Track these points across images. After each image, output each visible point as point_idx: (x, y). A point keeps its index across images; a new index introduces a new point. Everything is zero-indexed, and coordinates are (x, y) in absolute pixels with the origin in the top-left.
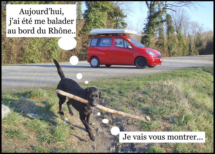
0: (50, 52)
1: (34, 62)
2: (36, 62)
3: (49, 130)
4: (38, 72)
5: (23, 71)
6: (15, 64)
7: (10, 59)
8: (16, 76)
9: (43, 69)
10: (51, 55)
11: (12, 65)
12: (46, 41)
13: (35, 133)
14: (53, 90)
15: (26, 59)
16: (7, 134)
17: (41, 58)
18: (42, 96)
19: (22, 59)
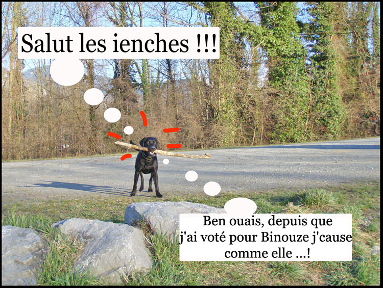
0: (325, 121)
1: (296, 141)
2: (299, 140)
3: (346, 267)
4: (307, 159)
5: (279, 157)
6: (262, 146)
7: (253, 137)
8: (269, 166)
9: (316, 153)
10: (326, 126)
11: (256, 146)
12: (316, 100)
13: (320, 271)
14: (344, 191)
15: (281, 136)
16: (271, 270)
17: (309, 133)
18: (326, 202)
19: (273, 135)
